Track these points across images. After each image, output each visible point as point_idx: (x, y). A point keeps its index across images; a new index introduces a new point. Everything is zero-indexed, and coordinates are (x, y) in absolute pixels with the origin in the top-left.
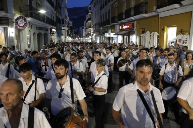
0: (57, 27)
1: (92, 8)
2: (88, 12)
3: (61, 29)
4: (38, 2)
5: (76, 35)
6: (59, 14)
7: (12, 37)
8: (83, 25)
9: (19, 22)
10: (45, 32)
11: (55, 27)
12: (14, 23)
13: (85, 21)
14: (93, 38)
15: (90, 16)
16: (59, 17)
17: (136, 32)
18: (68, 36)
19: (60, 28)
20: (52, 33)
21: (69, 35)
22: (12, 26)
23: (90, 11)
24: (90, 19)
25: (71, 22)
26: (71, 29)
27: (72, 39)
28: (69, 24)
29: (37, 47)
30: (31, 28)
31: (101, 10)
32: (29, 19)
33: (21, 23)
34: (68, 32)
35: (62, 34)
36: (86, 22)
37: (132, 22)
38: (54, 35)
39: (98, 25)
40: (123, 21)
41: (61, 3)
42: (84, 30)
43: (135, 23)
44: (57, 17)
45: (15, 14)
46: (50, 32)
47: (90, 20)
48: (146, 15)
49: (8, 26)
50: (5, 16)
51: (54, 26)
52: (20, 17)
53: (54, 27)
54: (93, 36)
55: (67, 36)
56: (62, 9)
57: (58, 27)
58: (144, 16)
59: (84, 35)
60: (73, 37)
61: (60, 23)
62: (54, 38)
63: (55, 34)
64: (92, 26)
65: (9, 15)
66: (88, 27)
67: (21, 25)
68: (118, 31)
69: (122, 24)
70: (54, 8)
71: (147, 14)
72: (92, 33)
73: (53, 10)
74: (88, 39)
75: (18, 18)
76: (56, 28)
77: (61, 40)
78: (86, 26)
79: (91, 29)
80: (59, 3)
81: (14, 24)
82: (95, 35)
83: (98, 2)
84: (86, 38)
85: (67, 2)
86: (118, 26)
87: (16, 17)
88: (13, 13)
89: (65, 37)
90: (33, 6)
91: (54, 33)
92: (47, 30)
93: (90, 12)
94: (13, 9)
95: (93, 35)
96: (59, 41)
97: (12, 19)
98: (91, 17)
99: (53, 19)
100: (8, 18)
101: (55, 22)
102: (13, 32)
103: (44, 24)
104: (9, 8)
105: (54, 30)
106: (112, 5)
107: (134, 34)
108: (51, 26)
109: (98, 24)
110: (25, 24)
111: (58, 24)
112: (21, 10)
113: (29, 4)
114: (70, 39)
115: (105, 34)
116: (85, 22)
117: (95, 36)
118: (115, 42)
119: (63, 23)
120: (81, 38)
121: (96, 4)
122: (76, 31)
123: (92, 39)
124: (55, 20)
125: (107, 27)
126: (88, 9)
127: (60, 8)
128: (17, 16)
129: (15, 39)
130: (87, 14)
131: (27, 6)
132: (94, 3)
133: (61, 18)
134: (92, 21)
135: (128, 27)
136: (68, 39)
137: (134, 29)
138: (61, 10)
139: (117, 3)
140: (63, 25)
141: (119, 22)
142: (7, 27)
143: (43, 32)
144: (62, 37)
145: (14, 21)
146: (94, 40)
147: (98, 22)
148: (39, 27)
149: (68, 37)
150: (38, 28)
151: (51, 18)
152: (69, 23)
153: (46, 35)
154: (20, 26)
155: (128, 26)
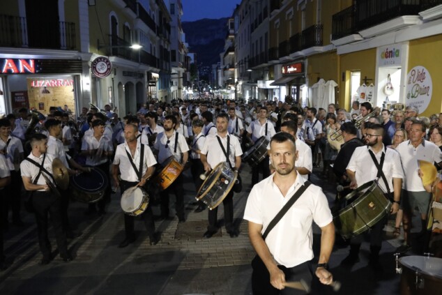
0: (162, 69)
1: (236, 26)
2: (228, 34)
3: (170, 71)
4: (127, 24)
5: (203, 82)
6: (166, 42)
7: (87, 92)
8: (219, 60)
9: (98, 66)
10: (139, 80)
11: (158, 68)
12: (89, 67)
13: (223, 51)
14: (238, 89)
15: (231, 43)
16: (166, 47)
17: (307, 80)
18: (184, 85)
19: (168, 69)
20: (152, 81)
21: (187, 84)
22: (87, 73)
23: (231, 31)
24: (231, 49)
25: (191, 55)
26: (192, 69)
27: (194, 92)
28: (187, 58)
29: (124, 109)
30: (115, 74)
31: (252, 31)
32: (112, 59)
33: (102, 68)
34: (184, 77)
35: (172, 83)
36: (225, 55)
37: (302, 61)
38: (155, 86)
39: (247, 63)
40: (287, 58)
41: (170, 18)
42: (220, 72)
43: (306, 62)
44: (161, 47)
45: (92, 54)
46: (148, 80)
47: (233, 51)
48: (321, 49)
49: (80, 74)
50: (76, 58)
51: (155, 67)
52: (100, 58)
53: (155, 69)
54: (238, 87)
55: (182, 86)
56: (172, 30)
57: (164, 67)
58: (316, 50)
59: (220, 83)
60: (198, 88)
61: (167, 60)
62: (156, 92)
63: (157, 84)
64: (236, 64)
65: (83, 56)
66: (228, 67)
67: (102, 71)
68: (279, 76)
69: (287, 64)
70: (155, 32)
71: (322, 47)
72: (236, 80)
73: (154, 35)
74: (229, 92)
75: (98, 60)
76: (159, 70)
77: (169, 94)
78: (224, 64)
79: (234, 71)
80: (165, 19)
81: (90, 70)
82: (241, 83)
83: (246, 13)
84: (225, 90)
85: (182, 14)
86: (279, 66)
87: (93, 59)
88: (89, 52)
89: (180, 89)
90: (118, 34)
91: (155, 82)
92: (142, 76)
93: (232, 34)
94: (89, 45)
95: (237, 83)
96: (166, 97)
97: (87, 62)
98: (234, 44)
99: (153, 54)
100: (81, 60)
101: (158, 60)
102: (88, 84)
103: (136, 64)
104: (82, 44)
105: (155, 75)
106: (271, 23)
107: (305, 83)
108: (150, 68)
109: (247, 60)
110: (108, 69)
111: (164, 63)
112: (100, 45)
113: (111, 33)
114: (189, 93)
115: (257, 82)
116: (222, 55)
117: (242, 85)
118: (276, 98)
119: (174, 60)
120: (214, 89)
121: (243, 18)
122: (203, 73)
123: (236, 91)
124: (157, 56)
125: (263, 68)
126: (228, 27)
127: (168, 28)
128: (95, 56)
129: (91, 94)
130: (227, 37)
131: (109, 35)
132: (239, 14)
133: (169, 50)
134: (236, 54)
135: (295, 69)
136: (185, 92)
137: (304, 75)
138: (170, 33)
139: (278, 20)
140: (174, 63)
141: (282, 59)
142: (78, 76)
143: (134, 81)
144: (173, 89)
145: (90, 64)
146: (240, 94)
147: (246, 56)
148: (129, 72)
149: (184, 89)
150: (127, 73)
151: (149, 52)
152: (189, 57)
153: (140, 86)
154: (99, 73)
155: (294, 67)
